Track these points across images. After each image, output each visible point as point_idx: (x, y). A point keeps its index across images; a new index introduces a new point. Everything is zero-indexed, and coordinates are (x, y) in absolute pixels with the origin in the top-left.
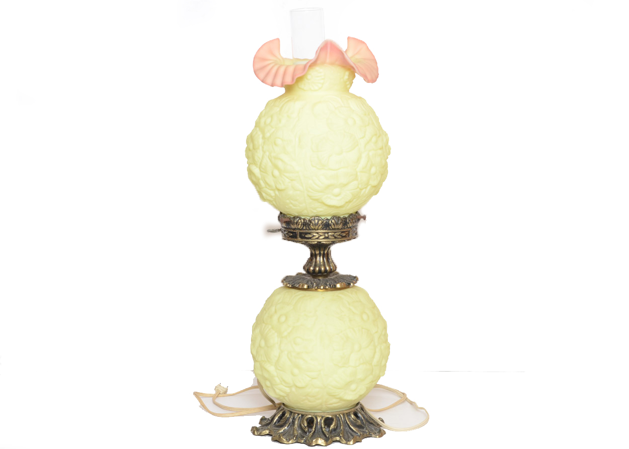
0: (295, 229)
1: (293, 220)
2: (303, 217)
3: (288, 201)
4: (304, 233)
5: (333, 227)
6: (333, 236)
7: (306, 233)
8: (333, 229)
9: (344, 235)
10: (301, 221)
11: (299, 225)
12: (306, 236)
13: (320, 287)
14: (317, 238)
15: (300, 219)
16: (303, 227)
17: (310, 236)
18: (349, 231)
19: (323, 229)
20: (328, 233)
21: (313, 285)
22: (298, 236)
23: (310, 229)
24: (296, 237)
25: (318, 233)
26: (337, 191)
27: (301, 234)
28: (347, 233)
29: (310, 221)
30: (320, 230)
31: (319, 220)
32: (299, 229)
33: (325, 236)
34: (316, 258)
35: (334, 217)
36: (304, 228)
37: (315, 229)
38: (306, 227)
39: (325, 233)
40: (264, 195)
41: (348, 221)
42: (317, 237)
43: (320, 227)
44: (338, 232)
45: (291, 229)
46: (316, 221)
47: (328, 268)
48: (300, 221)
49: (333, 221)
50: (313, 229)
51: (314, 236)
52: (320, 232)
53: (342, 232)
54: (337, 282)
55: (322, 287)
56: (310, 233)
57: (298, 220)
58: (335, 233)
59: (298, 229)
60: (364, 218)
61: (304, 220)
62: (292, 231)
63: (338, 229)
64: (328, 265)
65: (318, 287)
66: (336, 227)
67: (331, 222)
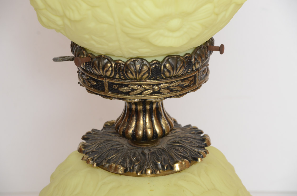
0: (100, 76)
1: (97, 62)
2: (114, 59)
3: (87, 36)
4: (116, 84)
5: (168, 74)
6: (168, 88)
7: (121, 85)
8: (167, 78)
9: (186, 83)
10: (111, 66)
11: (107, 71)
12: (120, 90)
13: (146, 171)
14: (140, 94)
15: (110, 60)
16: (115, 74)
17: (127, 89)
18: (195, 76)
19: (149, 78)
20: (160, 84)
21: (133, 168)
22: (106, 89)
23: (126, 79)
24: (103, 90)
25: (140, 85)
26: (175, 23)
27: (111, 85)
28: (191, 79)
29: (127, 66)
30: (146, 80)
31: (142, 65)
32: (109, 77)
33: (153, 89)
34: (138, 120)
35: (169, 57)
36: (117, 76)
37: (135, 79)
38: (120, 75)
39: (154, 85)
40: (44, 19)
41: (193, 60)
42: (139, 91)
43: (145, 77)
44: (177, 81)
45: (94, 74)
46: (138, 66)
47: (158, 130)
48: (109, 65)
49: (167, 65)
50: (132, 79)
51: (133, 90)
52: (144, 84)
53: (182, 80)
54: (175, 158)
55: (149, 172)
56: (127, 86)
57: (106, 64)
58: (171, 83)
59: (106, 77)
60: (221, 49)
61: (116, 62)
62: (96, 78)
63: (176, 77)
64: (157, 124)
65: (142, 173)
66: (174, 73)
67: (165, 66)
